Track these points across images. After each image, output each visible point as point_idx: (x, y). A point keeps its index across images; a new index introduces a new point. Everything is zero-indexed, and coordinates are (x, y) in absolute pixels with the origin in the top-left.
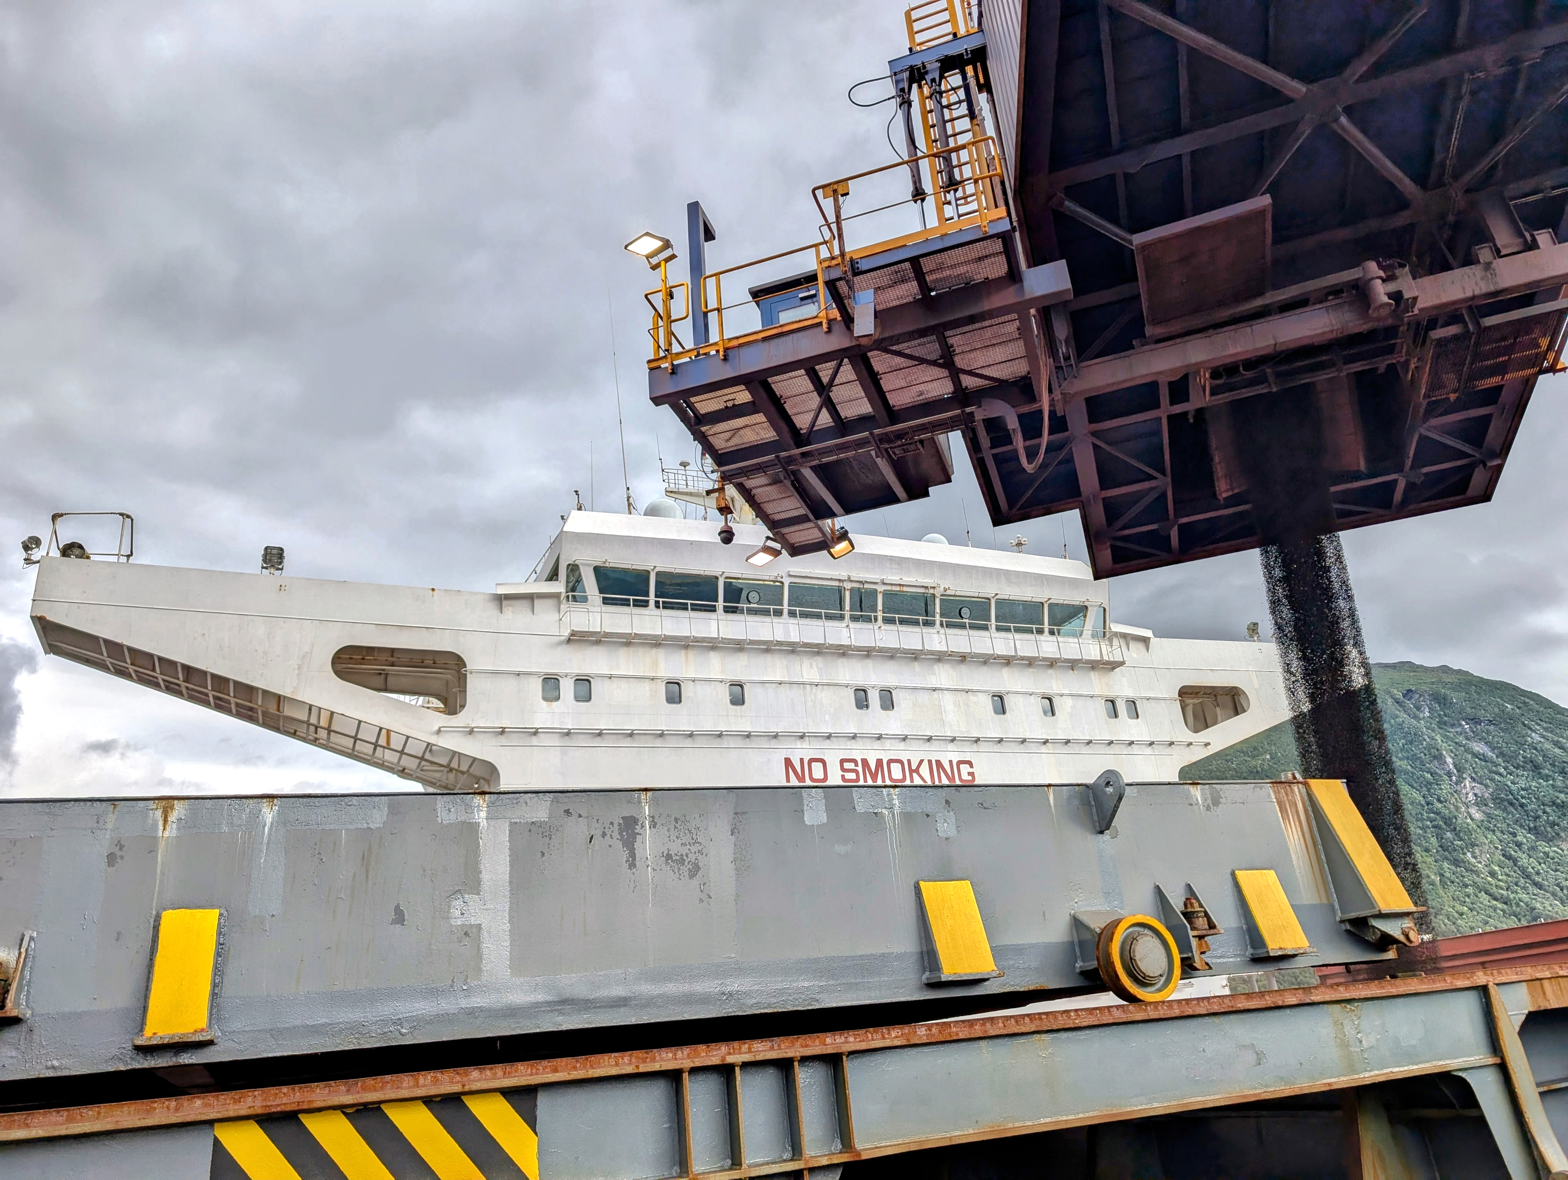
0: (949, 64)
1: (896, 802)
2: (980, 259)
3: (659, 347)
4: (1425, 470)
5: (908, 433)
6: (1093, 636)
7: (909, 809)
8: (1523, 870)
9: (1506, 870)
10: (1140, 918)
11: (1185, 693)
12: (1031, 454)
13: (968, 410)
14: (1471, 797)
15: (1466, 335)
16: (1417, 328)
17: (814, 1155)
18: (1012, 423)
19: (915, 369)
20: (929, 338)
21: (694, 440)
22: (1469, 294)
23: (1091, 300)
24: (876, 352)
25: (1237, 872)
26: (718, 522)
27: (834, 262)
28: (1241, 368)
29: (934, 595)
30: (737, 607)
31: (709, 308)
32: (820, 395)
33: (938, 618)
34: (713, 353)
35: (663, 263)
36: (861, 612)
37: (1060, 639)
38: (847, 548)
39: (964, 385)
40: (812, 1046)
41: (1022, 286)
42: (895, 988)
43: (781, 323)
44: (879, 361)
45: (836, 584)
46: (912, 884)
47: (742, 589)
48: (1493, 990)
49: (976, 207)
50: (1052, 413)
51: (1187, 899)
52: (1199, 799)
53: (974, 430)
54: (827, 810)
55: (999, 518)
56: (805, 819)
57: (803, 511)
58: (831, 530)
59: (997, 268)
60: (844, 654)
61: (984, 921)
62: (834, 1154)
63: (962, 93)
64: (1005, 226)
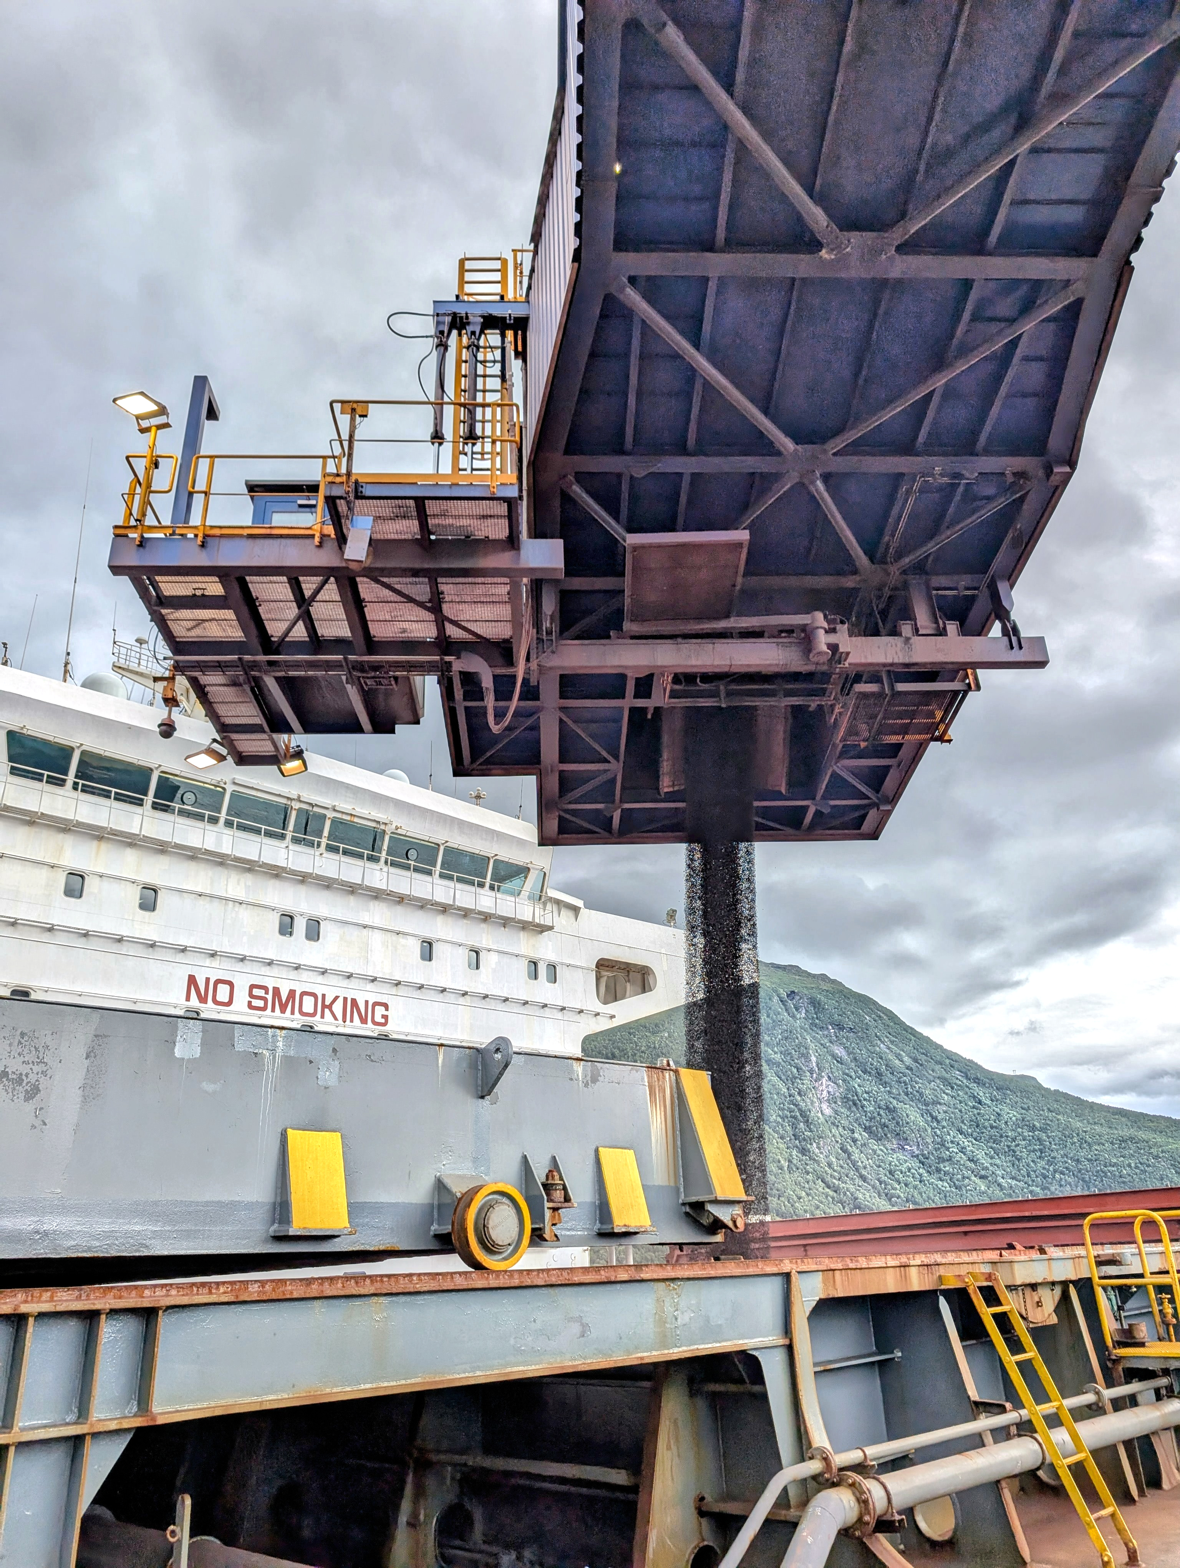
0: (491, 322)
1: (280, 1044)
2: (485, 517)
3: (131, 514)
4: (833, 803)
5: (383, 667)
6: (529, 898)
7: (292, 1053)
8: (854, 1163)
9: (841, 1162)
10: (501, 1187)
11: (603, 965)
12: (500, 715)
13: (447, 658)
14: (825, 1093)
15: (880, 695)
16: (846, 678)
17: (103, 1418)
18: (487, 682)
19: (402, 606)
20: (421, 579)
21: (151, 621)
22: (890, 661)
23: (578, 583)
24: (365, 579)
25: (600, 1149)
26: (161, 713)
27: (338, 480)
28: (698, 680)
29: (384, 831)
30: (169, 806)
31: (196, 489)
32: (299, 608)
33: (384, 854)
34: (191, 536)
35: (154, 429)
36: (305, 834)
37: (499, 895)
38: (299, 767)
39: (448, 633)
40: (127, 1298)
41: (519, 554)
42: (237, 1238)
43: (273, 525)
44: (367, 589)
45: (284, 801)
46: (280, 1130)
47: (178, 787)
48: (794, 1277)
49: (489, 467)
50: (525, 681)
51: (550, 1171)
52: (580, 1075)
53: (450, 680)
54: (203, 1044)
55: (459, 770)
56: (176, 1050)
57: (259, 720)
58: (286, 746)
59: (498, 530)
60: (277, 876)
61: (347, 1174)
62: (126, 1417)
63: (498, 354)
64: (513, 493)
